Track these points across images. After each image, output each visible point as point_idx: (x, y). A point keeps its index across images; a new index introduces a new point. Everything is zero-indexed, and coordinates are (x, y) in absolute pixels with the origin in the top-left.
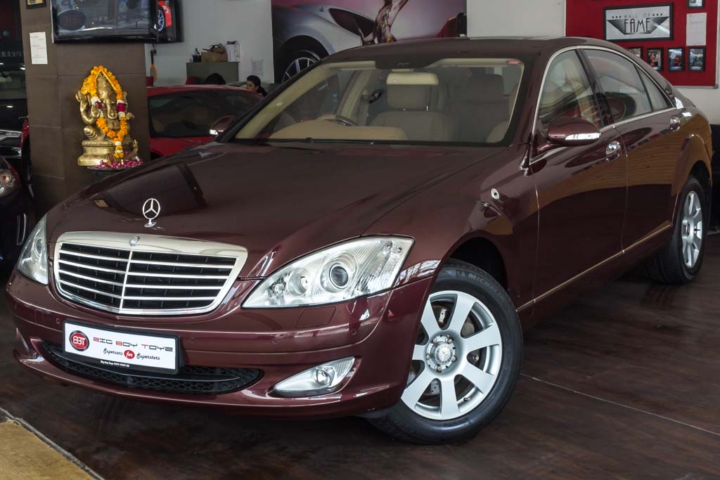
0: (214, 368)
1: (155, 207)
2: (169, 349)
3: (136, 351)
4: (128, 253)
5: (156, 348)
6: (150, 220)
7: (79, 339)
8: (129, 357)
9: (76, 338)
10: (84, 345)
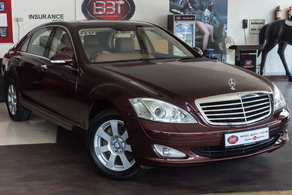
2: (267, 132)
3: (257, 136)
4: (240, 100)
5: (263, 132)
6: (233, 87)
7: (233, 139)
8: (255, 139)
9: (231, 139)
10: (236, 141)
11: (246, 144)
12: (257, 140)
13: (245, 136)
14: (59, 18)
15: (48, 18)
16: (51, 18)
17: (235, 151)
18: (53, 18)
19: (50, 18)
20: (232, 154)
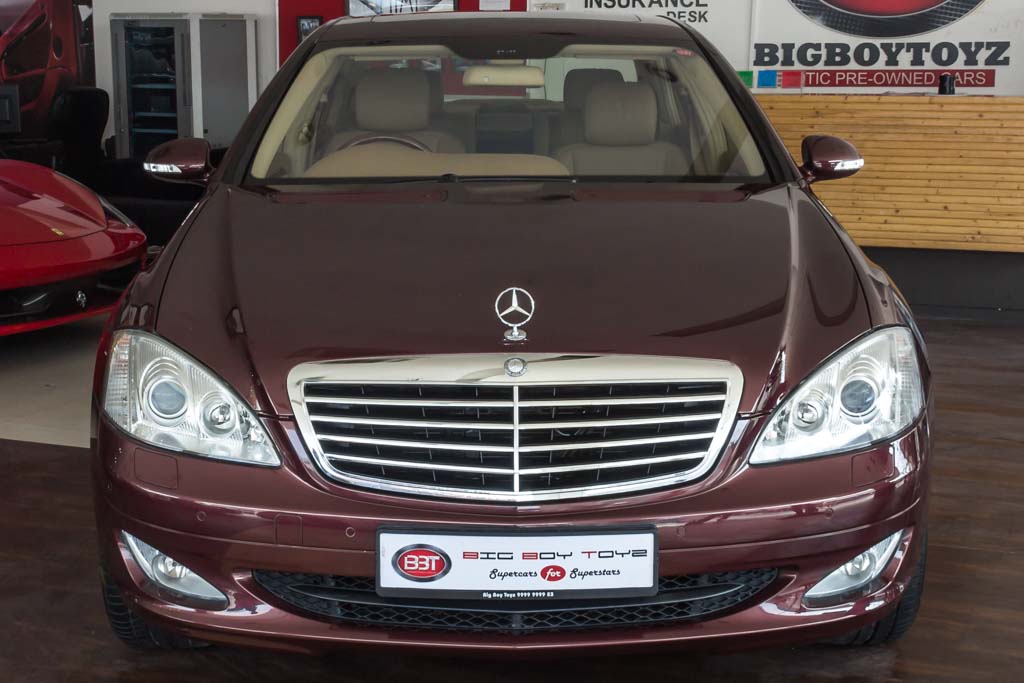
0: (697, 576)
1: (524, 302)
2: (639, 553)
3: (567, 565)
4: (510, 389)
5: (613, 554)
6: (515, 327)
7: (421, 560)
8: (551, 579)
9: (413, 560)
10: (437, 570)
11: (495, 595)
12: (566, 584)
13: (488, 556)
14: (692, 3)
15: (650, 6)
16: (661, 6)
17: (465, 615)
18: (667, 6)
19: (657, 5)
20: (477, 627)
